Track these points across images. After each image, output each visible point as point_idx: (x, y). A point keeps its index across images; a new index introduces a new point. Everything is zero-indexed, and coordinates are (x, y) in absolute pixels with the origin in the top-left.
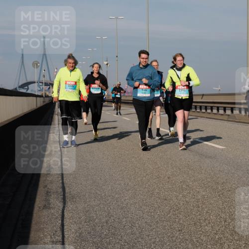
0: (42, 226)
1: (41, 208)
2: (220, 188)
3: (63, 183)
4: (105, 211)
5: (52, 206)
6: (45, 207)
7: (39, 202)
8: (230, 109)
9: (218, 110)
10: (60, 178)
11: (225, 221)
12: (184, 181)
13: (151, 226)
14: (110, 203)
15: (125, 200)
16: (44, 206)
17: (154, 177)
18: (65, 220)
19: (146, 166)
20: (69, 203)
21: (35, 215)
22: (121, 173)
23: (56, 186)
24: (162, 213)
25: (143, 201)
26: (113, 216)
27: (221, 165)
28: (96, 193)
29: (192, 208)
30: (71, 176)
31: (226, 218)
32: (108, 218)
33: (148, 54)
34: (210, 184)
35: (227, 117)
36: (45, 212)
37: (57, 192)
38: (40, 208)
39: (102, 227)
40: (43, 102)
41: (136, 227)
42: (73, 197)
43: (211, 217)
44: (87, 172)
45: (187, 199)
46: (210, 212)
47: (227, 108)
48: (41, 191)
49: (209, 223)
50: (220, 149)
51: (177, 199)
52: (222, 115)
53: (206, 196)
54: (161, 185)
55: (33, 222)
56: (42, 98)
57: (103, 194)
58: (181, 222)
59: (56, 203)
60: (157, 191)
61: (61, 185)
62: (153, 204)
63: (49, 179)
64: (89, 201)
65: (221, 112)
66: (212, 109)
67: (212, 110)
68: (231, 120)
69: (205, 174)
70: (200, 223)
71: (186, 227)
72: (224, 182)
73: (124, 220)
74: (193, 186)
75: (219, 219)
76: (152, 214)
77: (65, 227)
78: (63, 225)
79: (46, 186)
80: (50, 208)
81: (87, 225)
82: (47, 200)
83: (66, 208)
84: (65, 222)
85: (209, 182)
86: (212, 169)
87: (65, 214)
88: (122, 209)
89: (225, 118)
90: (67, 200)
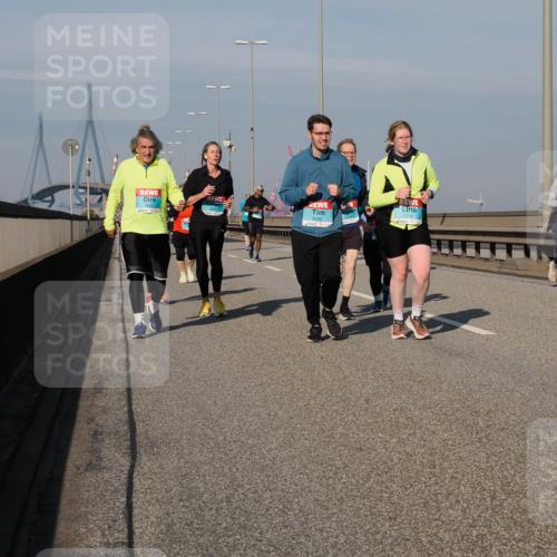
0: (83, 509)
1: (82, 469)
2: (481, 424)
3: (130, 412)
4: (225, 476)
5: (105, 463)
6: (90, 466)
7: (77, 454)
8: (504, 246)
9: (478, 249)
10: (124, 402)
11: (493, 498)
12: (402, 409)
13: (327, 509)
14: (235, 457)
15: (270, 450)
16: (88, 465)
17: (335, 399)
18: (134, 495)
19: (316, 373)
20: (144, 458)
21: (67, 484)
22: (261, 389)
23: (114, 419)
24: (353, 481)
25: (310, 452)
26: (242, 486)
27: (484, 371)
28: (206, 435)
29: (419, 468)
30: (149, 397)
31: (495, 491)
32: (231, 491)
33: (330, 124)
34: (458, 415)
35: (498, 264)
36: (90, 478)
37: (117, 432)
38: (78, 468)
39: (217, 510)
40: (87, 231)
41: (293, 510)
42: (153, 444)
43: (462, 488)
44: (185, 387)
45: (409, 449)
46: (460, 477)
47: (497, 246)
48: (81, 430)
49: (458, 502)
50: (483, 336)
51: (386, 449)
52: (487, 260)
53: (450, 442)
54: (351, 417)
55: (64, 501)
56: (84, 223)
57: (221, 438)
58: (395, 499)
59: (116, 458)
60: (341, 429)
61: (125, 417)
62: (332, 459)
63: (100, 403)
65: (485, 253)
66: (464, 246)
67: (464, 249)
68: (507, 271)
69: (447, 391)
70: (436, 501)
71: (405, 510)
72: (490, 411)
73: (268, 494)
74: (421, 419)
75: (479, 492)
76: (331, 481)
77: (136, 512)
78: (129, 507)
79: (92, 419)
80: (101, 469)
81: (184, 506)
82: (95, 452)
83: (137, 469)
84: (134, 500)
85: (458, 410)
87: (136, 481)
88: (262, 470)
89: (494, 266)
90: (140, 450)
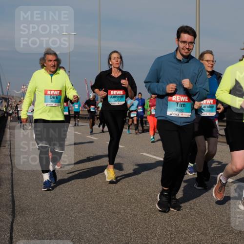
4: (54, 224)
10: (10, 192)
12: (132, 195)
13: (98, 239)
14: (59, 216)
15: (74, 213)
17: (103, 191)
23: (5, 199)
24: (110, 226)
25: (92, 214)
26: (61, 229)
28: (46, 206)
29: (139, 221)
32: (57, 231)
33: (194, 36)
37: (7, 205)
41: (84, 239)
42: (22, 210)
44: (37, 185)
45: (135, 213)
51: (125, 213)
54: (110, 199)
57: (52, 208)
59: (6, 216)
60: (105, 204)
61: (10, 198)
62: (101, 217)
64: (38, 214)
69: (152, 187)
73: (73, 232)
74: (141, 200)
76: (100, 227)
77: (14, 240)
78: (11, 238)
83: (15, 221)
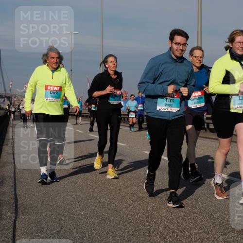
3: (15, 194)
4: (56, 222)
5: (4, 217)
10: (13, 190)
12: (134, 193)
13: (101, 237)
14: (61, 214)
17: (105, 189)
20: (21, 214)
23: (8, 197)
24: (113, 224)
26: (64, 227)
28: (48, 204)
29: (142, 219)
32: (59, 229)
33: (187, 37)
37: (9, 203)
41: (86, 237)
42: (25, 209)
43: (160, 228)
45: (137, 211)
46: (159, 223)
49: (158, 234)
51: (127, 210)
53: (155, 208)
54: (112, 197)
57: (55, 205)
58: (131, 232)
59: (8, 214)
61: (13, 196)
62: (104, 215)
63: (3, 190)
64: (41, 212)
70: (149, 233)
71: (135, 237)
73: (75, 230)
74: (143, 198)
76: (103, 225)
77: (17, 238)
78: (14, 236)
80: (2, 219)
83: (18, 219)
84: (16, 233)
86: (162, 181)
87: (17, 225)
88: (73, 220)
90: (19, 211)
